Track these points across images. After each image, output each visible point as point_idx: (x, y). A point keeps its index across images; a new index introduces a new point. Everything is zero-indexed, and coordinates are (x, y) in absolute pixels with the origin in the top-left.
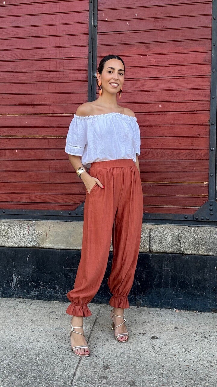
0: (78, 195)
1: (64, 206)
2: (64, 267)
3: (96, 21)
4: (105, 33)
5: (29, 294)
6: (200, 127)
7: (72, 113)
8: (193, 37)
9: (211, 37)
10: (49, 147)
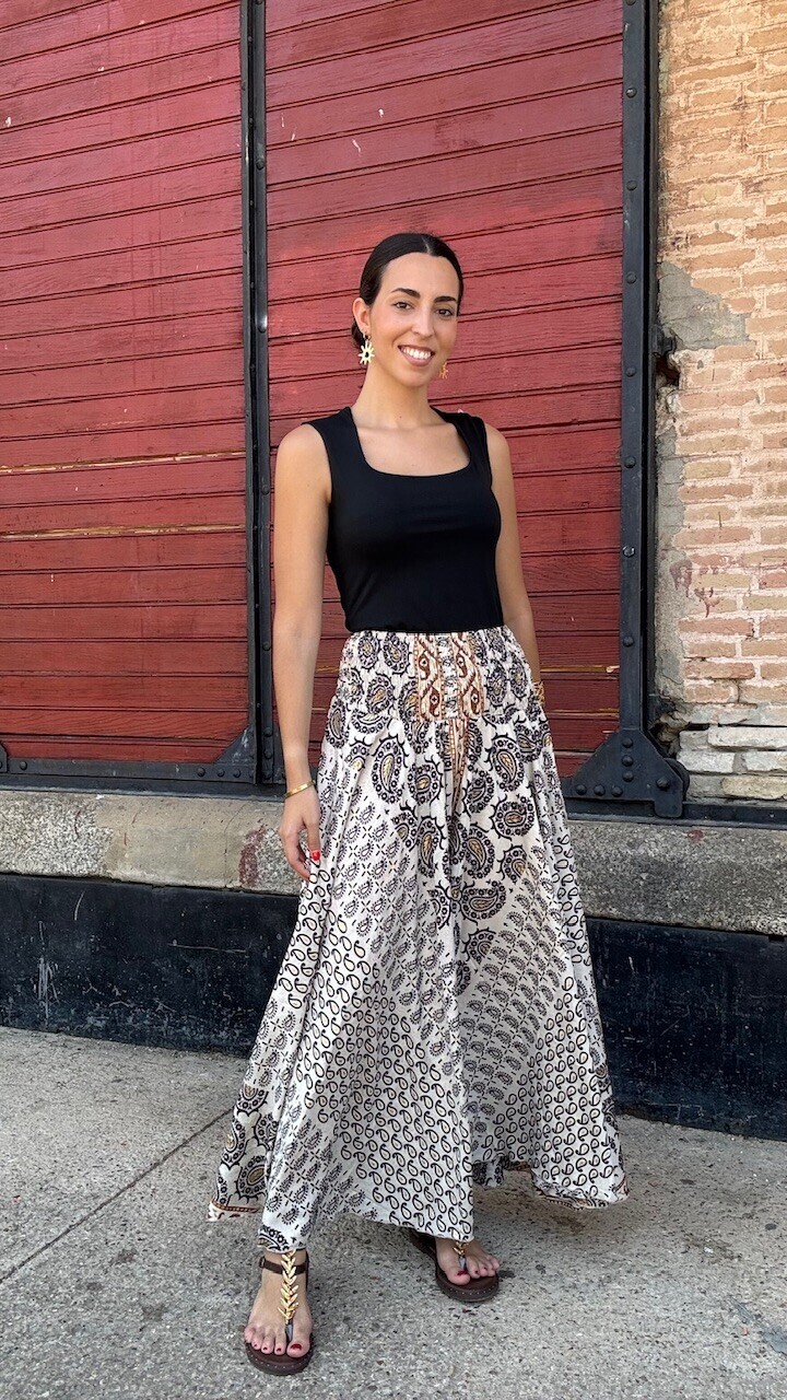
0: (224, 714)
1: (187, 750)
2: (175, 942)
3: (260, 147)
4: (290, 185)
5: (84, 1022)
6: (590, 476)
7: (202, 449)
8: (562, 166)
9: (620, 161)
10: (139, 562)
